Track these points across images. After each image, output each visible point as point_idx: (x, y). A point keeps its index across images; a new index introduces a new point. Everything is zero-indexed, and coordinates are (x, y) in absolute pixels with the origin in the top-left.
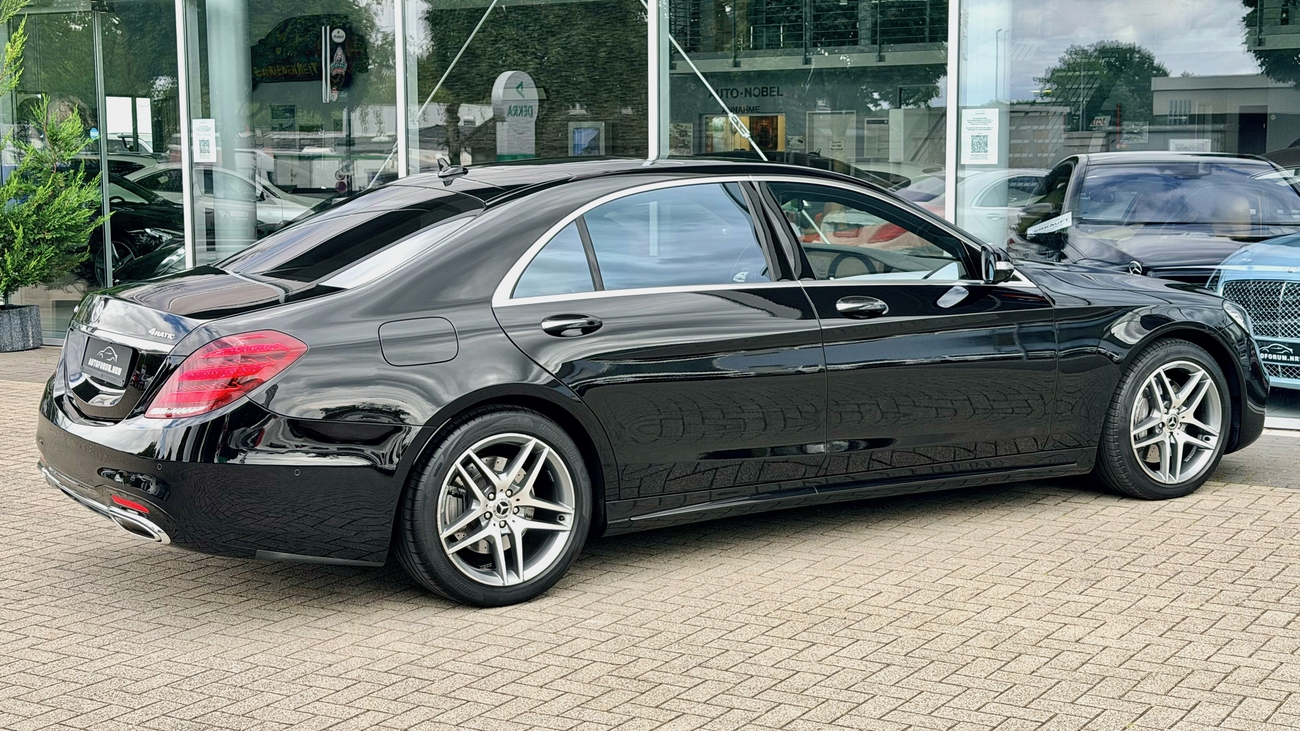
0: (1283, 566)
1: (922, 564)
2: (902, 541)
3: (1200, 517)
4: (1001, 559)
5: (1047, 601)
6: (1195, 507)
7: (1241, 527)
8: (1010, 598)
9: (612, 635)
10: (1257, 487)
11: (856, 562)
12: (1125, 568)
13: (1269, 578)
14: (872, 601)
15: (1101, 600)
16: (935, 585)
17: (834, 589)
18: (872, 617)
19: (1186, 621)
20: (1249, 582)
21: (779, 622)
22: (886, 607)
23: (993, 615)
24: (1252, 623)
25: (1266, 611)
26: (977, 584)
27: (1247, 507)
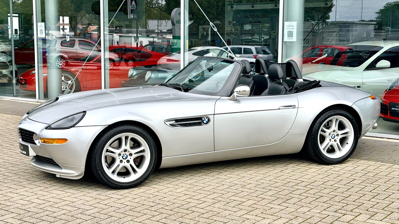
0: (363, 195)
1: (228, 190)
2: (226, 181)
3: (343, 173)
4: (258, 189)
5: (264, 208)
6: (343, 169)
7: (356, 178)
8: (251, 206)
9: (92, 217)
10: (370, 162)
11: (204, 189)
12: (302, 194)
13: (354, 200)
14: (199, 206)
15: (285, 207)
16: (227, 199)
17: (189, 200)
18: (194, 213)
19: (312, 218)
20: (345, 202)
21: (158, 213)
22: (202, 209)
23: (239, 213)
24: (336, 220)
25: (345, 215)
26: (243, 200)
27: (362, 170)
